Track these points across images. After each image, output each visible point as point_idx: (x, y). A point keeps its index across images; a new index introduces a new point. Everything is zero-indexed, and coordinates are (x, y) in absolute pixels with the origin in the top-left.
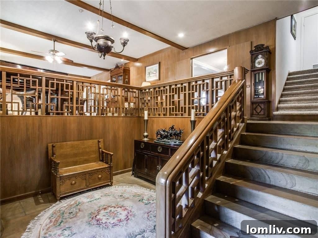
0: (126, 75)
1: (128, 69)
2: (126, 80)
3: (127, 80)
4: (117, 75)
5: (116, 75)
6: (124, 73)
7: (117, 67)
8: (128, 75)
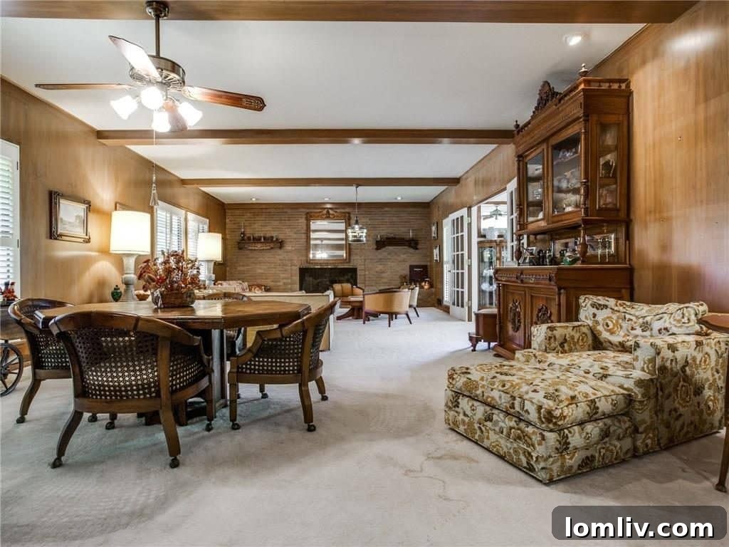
0: (604, 128)
1: (615, 86)
2: (602, 161)
3: (610, 157)
4: (546, 140)
5: (544, 146)
6: (586, 121)
7: (548, 96)
8: (619, 125)
